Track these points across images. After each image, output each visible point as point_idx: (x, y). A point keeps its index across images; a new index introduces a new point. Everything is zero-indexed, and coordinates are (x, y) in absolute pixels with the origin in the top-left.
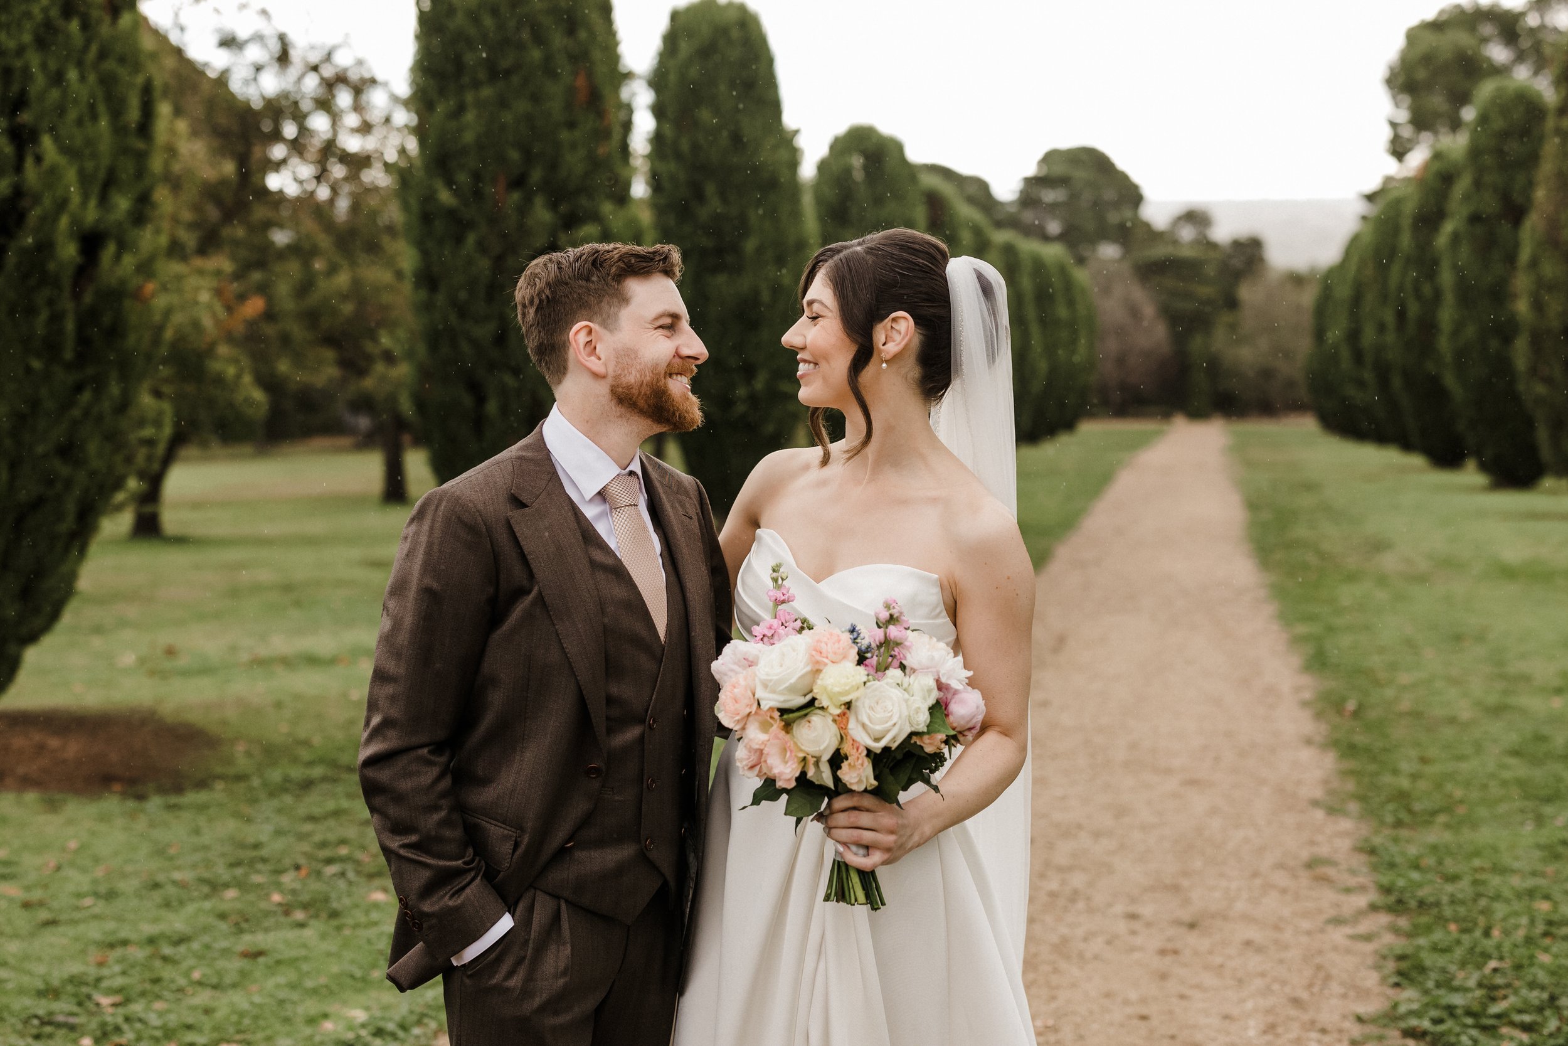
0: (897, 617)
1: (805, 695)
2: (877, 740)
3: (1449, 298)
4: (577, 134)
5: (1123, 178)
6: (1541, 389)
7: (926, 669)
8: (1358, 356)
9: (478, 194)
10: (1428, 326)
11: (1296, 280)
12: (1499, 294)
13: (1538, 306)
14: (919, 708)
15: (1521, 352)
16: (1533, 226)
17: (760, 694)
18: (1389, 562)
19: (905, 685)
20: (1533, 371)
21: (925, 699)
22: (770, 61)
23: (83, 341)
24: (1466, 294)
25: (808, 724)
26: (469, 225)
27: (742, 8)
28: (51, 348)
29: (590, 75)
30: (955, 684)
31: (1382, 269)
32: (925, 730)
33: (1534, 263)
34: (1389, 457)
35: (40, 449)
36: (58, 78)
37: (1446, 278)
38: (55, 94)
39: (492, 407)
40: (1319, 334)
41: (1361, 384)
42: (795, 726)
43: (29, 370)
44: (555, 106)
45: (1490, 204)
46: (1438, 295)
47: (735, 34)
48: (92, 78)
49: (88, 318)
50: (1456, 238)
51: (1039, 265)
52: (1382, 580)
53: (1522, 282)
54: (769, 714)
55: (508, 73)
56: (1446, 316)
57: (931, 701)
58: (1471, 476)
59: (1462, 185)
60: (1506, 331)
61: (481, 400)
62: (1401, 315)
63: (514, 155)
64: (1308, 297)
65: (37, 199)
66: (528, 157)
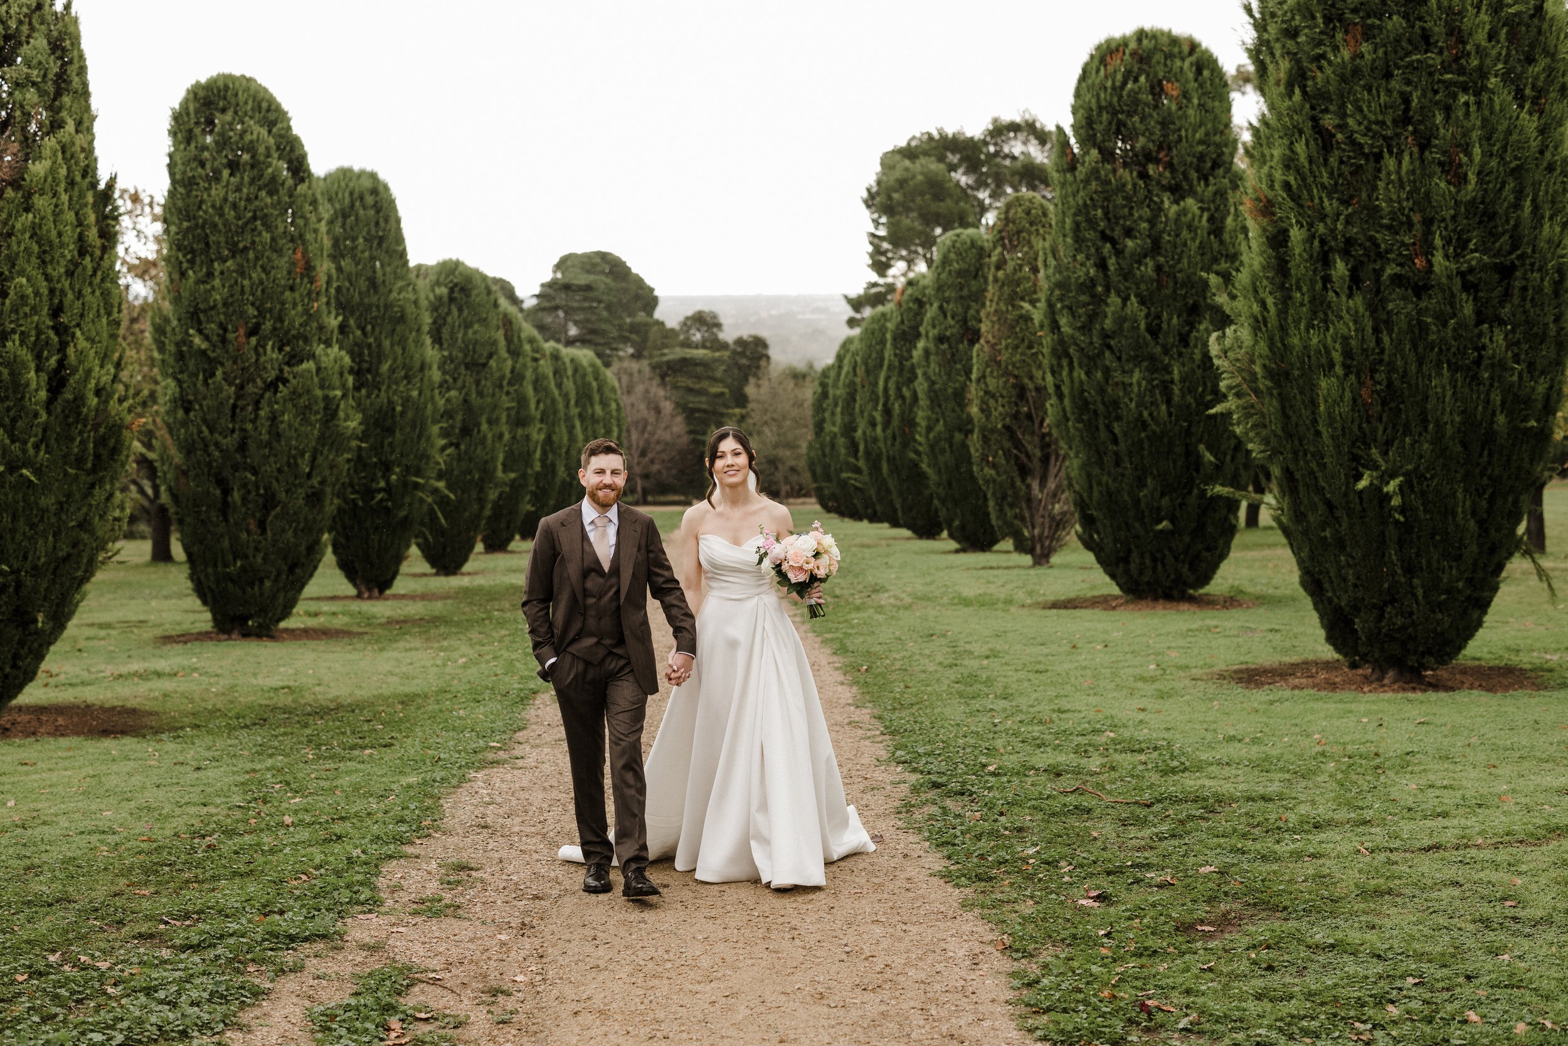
3: (923, 402)
4: (297, 295)
5: (639, 281)
6: (990, 472)
8: (853, 447)
9: (224, 340)
10: (909, 422)
11: (798, 377)
12: (960, 397)
13: (985, 410)
15: (974, 443)
16: (979, 353)
18: (884, 599)
20: (984, 458)
22: (398, 221)
23: (97, 456)
24: (935, 398)
26: (218, 362)
27: (373, 176)
28: (79, 462)
29: (305, 252)
31: (871, 371)
33: (982, 378)
34: (883, 530)
35: (71, 524)
36: (79, 295)
37: (921, 386)
38: (78, 304)
39: (236, 496)
40: (819, 427)
41: (858, 470)
43: (66, 474)
44: (281, 275)
45: (952, 327)
46: (915, 398)
47: (370, 200)
48: (98, 293)
49: (101, 442)
50: (927, 353)
51: (577, 367)
52: (880, 609)
53: (974, 392)
55: (245, 249)
56: (921, 416)
58: (945, 542)
59: (931, 312)
60: (966, 426)
61: (226, 492)
62: (887, 412)
63: (252, 311)
64: (808, 393)
65: (75, 370)
66: (261, 313)
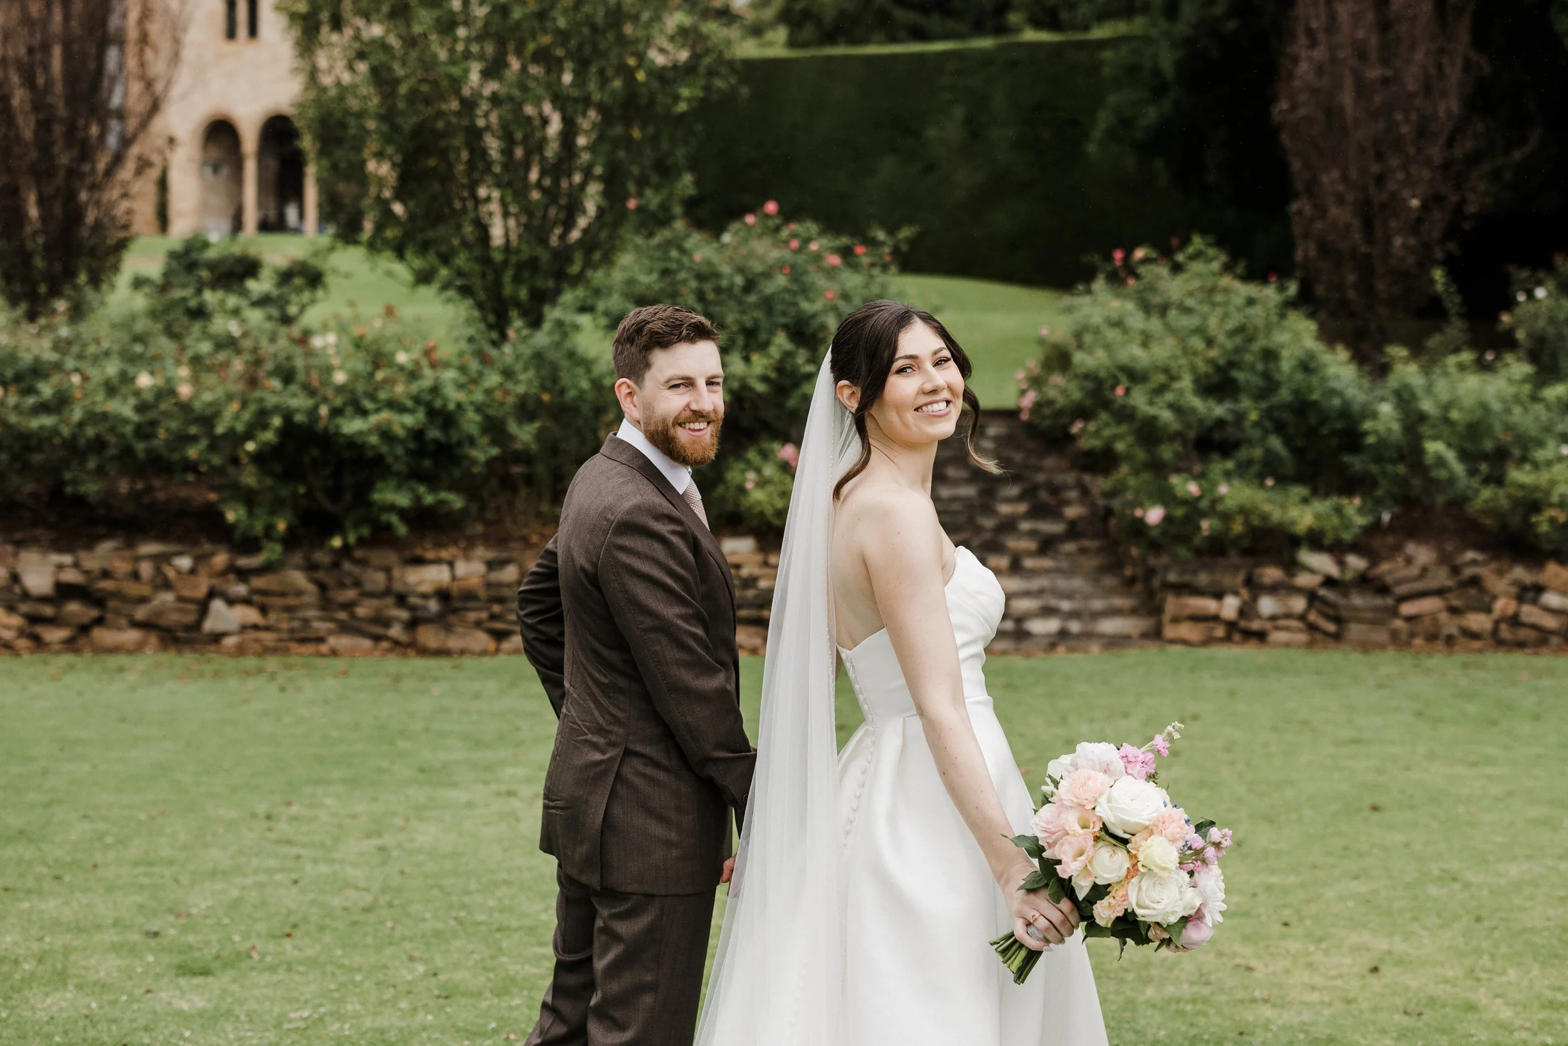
0: (1222, 848)
1: (1125, 832)
2: (1139, 906)
7: (1202, 894)
14: (1176, 912)
17: (1103, 800)
19: (1183, 889)
21: (1184, 908)
25: (1112, 853)
30: (1208, 920)
32: (1165, 926)
42: (1101, 844)
54: (1095, 819)
57: (1185, 914)
